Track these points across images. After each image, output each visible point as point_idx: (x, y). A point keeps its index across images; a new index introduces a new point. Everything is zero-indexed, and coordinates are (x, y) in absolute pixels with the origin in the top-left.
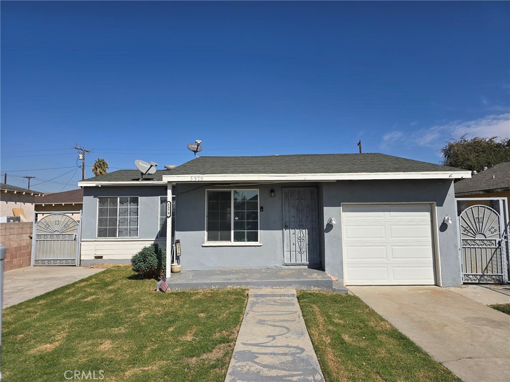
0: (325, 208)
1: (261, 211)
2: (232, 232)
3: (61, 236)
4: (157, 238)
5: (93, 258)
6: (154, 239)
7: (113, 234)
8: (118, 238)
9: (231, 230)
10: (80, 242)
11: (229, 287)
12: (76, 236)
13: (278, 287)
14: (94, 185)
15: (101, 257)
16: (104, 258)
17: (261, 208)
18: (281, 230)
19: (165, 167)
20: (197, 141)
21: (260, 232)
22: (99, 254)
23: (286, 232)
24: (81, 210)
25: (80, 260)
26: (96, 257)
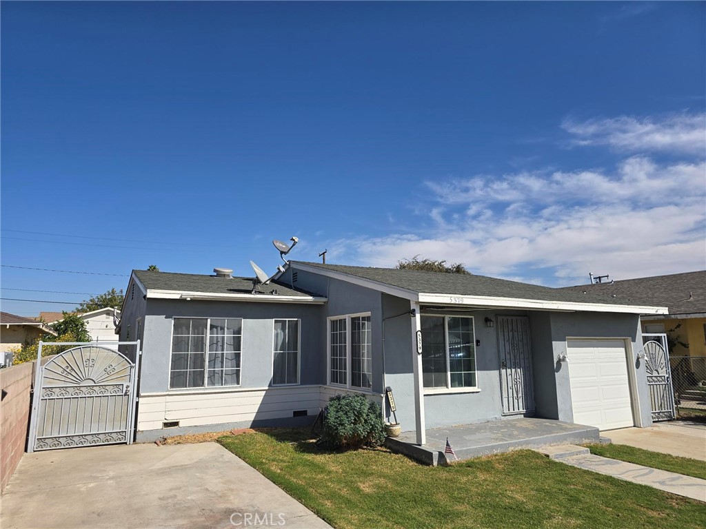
0: (553, 342)
1: (477, 345)
2: (449, 373)
3: (96, 389)
4: (270, 386)
5: (160, 426)
6: (267, 388)
7: (197, 381)
8: (207, 387)
9: (446, 372)
10: (136, 399)
11: (511, 449)
12: (128, 387)
13: (555, 444)
14: (177, 297)
15: (176, 424)
16: (181, 425)
17: (478, 342)
18: (497, 370)
19: (215, 271)
20: (294, 238)
21: (479, 375)
22: (171, 419)
23: (503, 371)
24: (139, 341)
25: (135, 432)
26: (166, 425)
